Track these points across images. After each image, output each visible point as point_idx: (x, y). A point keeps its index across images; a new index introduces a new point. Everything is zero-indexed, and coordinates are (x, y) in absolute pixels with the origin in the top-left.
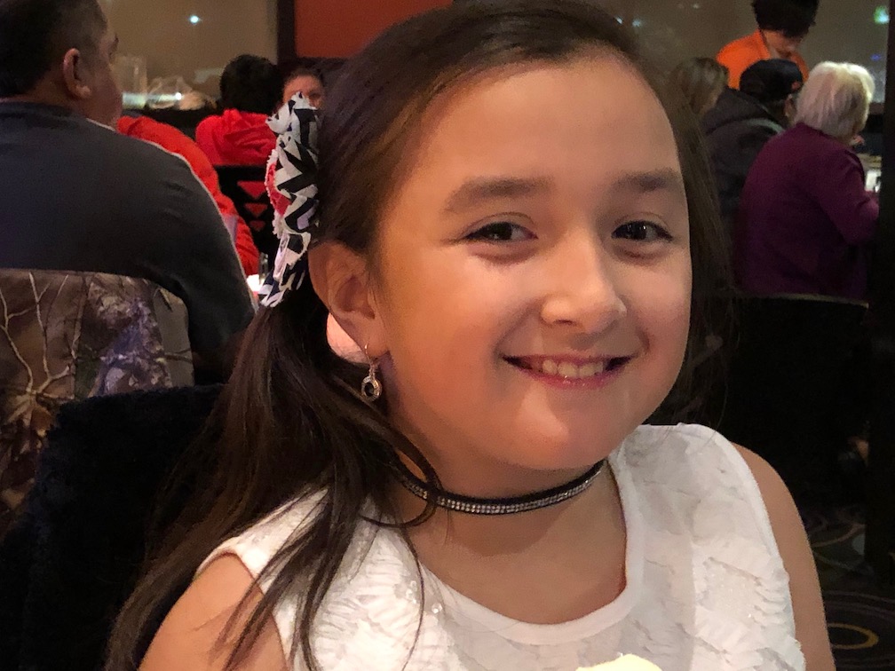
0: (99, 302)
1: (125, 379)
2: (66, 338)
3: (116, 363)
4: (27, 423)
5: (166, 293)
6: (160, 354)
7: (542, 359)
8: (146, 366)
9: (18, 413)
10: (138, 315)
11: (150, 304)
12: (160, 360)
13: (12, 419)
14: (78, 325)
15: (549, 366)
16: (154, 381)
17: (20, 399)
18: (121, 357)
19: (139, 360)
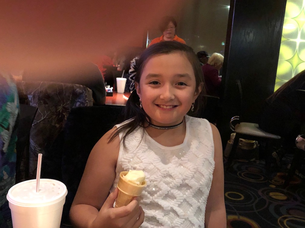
0: (76, 90)
1: (80, 104)
2: (69, 96)
3: (78, 101)
4: (61, 111)
5: (88, 89)
6: (87, 100)
7: (161, 105)
8: (84, 102)
9: (59, 110)
10: (83, 92)
11: (85, 91)
12: (87, 101)
13: (58, 111)
14: (72, 94)
15: (162, 106)
16: (86, 105)
17: (60, 107)
18: (79, 100)
19: (83, 101)
